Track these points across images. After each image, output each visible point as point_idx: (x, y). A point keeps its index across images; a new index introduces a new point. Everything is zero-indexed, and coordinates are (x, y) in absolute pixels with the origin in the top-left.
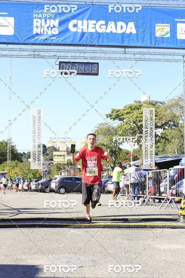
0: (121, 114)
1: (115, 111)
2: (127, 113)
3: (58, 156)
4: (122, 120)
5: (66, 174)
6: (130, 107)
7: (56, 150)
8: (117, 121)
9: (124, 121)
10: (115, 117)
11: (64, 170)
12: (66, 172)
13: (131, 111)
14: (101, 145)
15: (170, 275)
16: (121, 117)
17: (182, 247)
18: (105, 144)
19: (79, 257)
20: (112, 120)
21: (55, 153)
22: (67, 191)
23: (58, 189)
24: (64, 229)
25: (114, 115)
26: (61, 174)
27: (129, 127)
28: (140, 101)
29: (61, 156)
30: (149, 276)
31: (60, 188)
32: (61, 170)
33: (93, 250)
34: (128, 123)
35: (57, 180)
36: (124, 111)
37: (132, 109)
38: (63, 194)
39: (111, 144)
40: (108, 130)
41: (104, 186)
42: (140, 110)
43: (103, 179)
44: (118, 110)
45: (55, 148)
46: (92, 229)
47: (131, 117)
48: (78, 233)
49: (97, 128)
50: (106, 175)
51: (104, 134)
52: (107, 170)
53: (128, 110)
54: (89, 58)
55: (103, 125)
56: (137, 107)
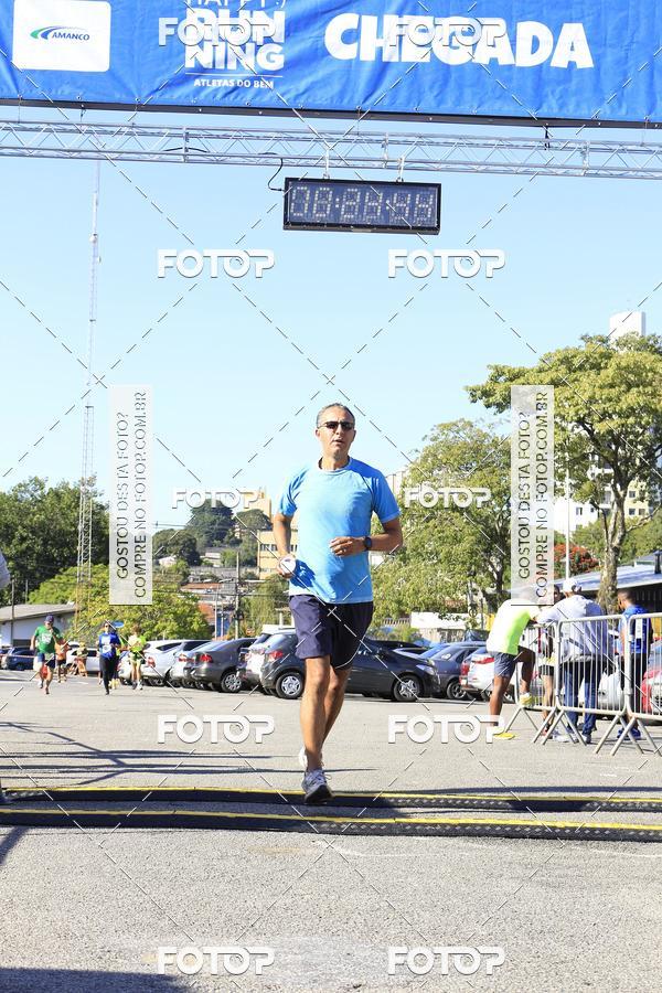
1: (504, 373)
6: (566, 361)
10: (504, 399)
13: (567, 374)
14: (447, 508)
19: (347, 949)
20: (494, 409)
21: (265, 537)
23: (277, 679)
24: (296, 836)
25: (500, 391)
26: (286, 622)
27: (559, 439)
28: (606, 335)
31: (282, 675)
35: (271, 642)
36: (543, 374)
37: (571, 370)
38: (296, 698)
40: (477, 451)
41: (456, 670)
42: (602, 371)
43: (454, 645)
44: (517, 370)
45: (265, 517)
46: (403, 838)
47: (567, 399)
48: (349, 852)
49: (432, 440)
50: (464, 628)
51: (461, 466)
52: (469, 608)
53: (557, 370)
54: (403, 165)
55: (456, 428)
56: (591, 361)
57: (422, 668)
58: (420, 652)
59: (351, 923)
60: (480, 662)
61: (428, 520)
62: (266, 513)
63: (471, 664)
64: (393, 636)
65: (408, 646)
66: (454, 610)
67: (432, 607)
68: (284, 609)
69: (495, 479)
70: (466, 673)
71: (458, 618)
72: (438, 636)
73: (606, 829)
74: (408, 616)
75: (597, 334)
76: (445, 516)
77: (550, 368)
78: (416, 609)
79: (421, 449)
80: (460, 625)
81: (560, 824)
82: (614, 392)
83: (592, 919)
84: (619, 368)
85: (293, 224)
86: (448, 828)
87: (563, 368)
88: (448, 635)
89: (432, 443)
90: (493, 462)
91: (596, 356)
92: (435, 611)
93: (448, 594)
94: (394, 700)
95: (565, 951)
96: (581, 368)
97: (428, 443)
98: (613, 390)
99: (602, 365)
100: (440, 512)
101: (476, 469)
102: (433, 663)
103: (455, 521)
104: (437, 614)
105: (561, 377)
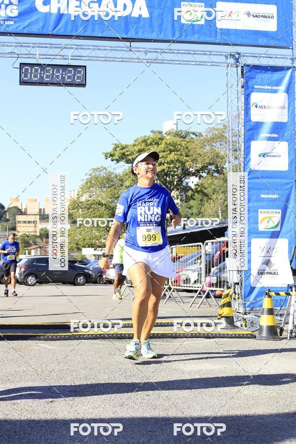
0: (128, 153)
1: (119, 147)
3: (25, 222)
5: (39, 253)
6: (145, 141)
7: (22, 212)
8: (122, 163)
10: (119, 158)
11: (36, 246)
12: (39, 249)
13: (145, 147)
14: (96, 204)
15: (196, 410)
16: (130, 157)
17: (220, 367)
18: (103, 202)
20: (115, 162)
21: (19, 218)
23: (25, 277)
24: (29, 342)
25: (117, 154)
26: (29, 253)
28: (161, 130)
29: (29, 222)
30: (161, 413)
31: (27, 276)
32: (30, 247)
33: (74, 374)
35: (22, 262)
36: (135, 147)
37: (147, 145)
38: (33, 285)
39: (113, 202)
40: (108, 179)
41: (101, 273)
42: (160, 146)
44: (124, 145)
45: (19, 209)
46: (75, 341)
48: (52, 347)
49: (90, 175)
51: (102, 186)
53: (141, 145)
54: (70, 58)
55: (99, 170)
56: (155, 141)
57: (86, 271)
58: (86, 265)
59: (51, 376)
61: (88, 209)
62: (20, 208)
64: (75, 258)
65: (81, 262)
66: (100, 247)
67: (91, 246)
68: (28, 248)
69: (116, 191)
70: (105, 273)
71: (102, 250)
72: (94, 257)
73: (159, 334)
74: (81, 250)
75: (158, 130)
76: (95, 207)
77: (138, 145)
78: (84, 247)
79: (85, 179)
84: (166, 143)
85: (24, 83)
86: (94, 336)
87: (143, 144)
88: (98, 257)
89: (90, 177)
90: (115, 184)
91: (157, 139)
92: (93, 247)
93: (98, 240)
94: (75, 285)
96: (151, 144)
97: (88, 176)
98: (164, 153)
99: (160, 143)
100: (93, 206)
101: (108, 187)
102: (91, 269)
103: (100, 209)
104: (93, 249)
105: (142, 148)
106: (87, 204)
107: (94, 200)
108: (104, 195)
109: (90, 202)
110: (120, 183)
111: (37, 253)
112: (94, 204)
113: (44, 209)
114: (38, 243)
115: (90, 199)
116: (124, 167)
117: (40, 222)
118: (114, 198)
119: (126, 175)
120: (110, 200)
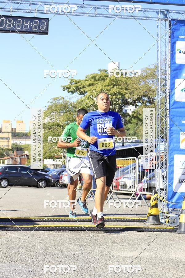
0: (81, 87)
1: (74, 81)
2: (90, 85)
4: (83, 94)
5: (10, 163)
6: (94, 77)
8: (76, 94)
9: (85, 96)
10: (74, 90)
11: (8, 157)
12: (11, 160)
13: (94, 82)
14: (56, 125)
16: (82, 90)
17: (147, 254)
18: (61, 124)
19: (14, 267)
20: (70, 93)
22: (10, 184)
24: (1, 232)
26: (3, 163)
27: (91, 102)
28: (107, 69)
29: (4, 138)
32: (4, 157)
33: (34, 258)
34: (91, 98)
36: (86, 82)
37: (95, 80)
38: (5, 187)
40: (65, 107)
41: (58, 178)
42: (105, 81)
43: (57, 170)
44: (78, 81)
46: (36, 231)
47: (94, 90)
48: (18, 236)
49: (51, 103)
50: (61, 164)
51: (60, 111)
52: (63, 158)
53: (91, 81)
54: (36, 11)
55: (59, 99)
56: (102, 77)
57: (47, 177)
58: (46, 172)
59: (16, 259)
60: (66, 175)
61: (49, 129)
63: (63, 176)
65: (43, 170)
66: (58, 158)
68: (2, 158)
69: (71, 116)
70: (61, 179)
71: (59, 161)
72: (53, 167)
75: (104, 69)
76: (55, 128)
77: (88, 80)
78: (46, 158)
79: (47, 106)
80: (60, 163)
81: (87, 226)
82: (109, 88)
83: (94, 256)
84: (110, 80)
86: (51, 228)
87: (93, 80)
88: (56, 166)
90: (70, 110)
91: (103, 76)
92: (52, 158)
93: (56, 153)
94: (38, 188)
95: (85, 266)
96: (99, 80)
97: (49, 104)
99: (105, 79)
100: (53, 127)
101: (65, 113)
102: (51, 176)
103: (58, 129)
104: (52, 160)
105: (92, 83)
106: (49, 126)
107: (54, 122)
108: (61, 118)
109: (51, 124)
110: (74, 109)
111: (9, 163)
112: (53, 125)
113: (15, 129)
114: (10, 155)
115: (51, 121)
116: (77, 98)
117: (12, 138)
118: (69, 121)
119: (79, 103)
120: (66, 123)
